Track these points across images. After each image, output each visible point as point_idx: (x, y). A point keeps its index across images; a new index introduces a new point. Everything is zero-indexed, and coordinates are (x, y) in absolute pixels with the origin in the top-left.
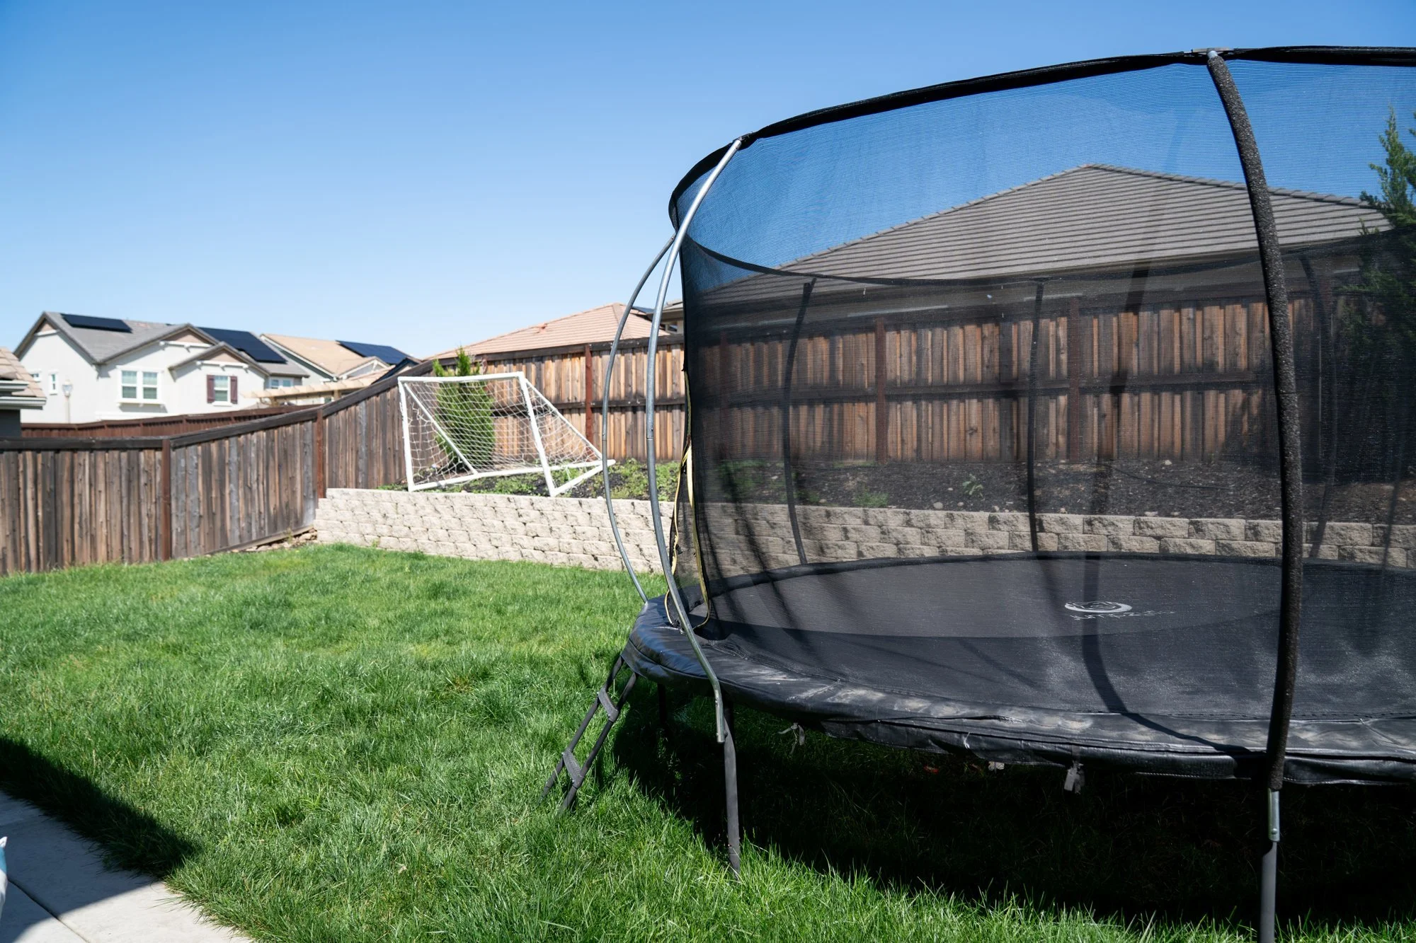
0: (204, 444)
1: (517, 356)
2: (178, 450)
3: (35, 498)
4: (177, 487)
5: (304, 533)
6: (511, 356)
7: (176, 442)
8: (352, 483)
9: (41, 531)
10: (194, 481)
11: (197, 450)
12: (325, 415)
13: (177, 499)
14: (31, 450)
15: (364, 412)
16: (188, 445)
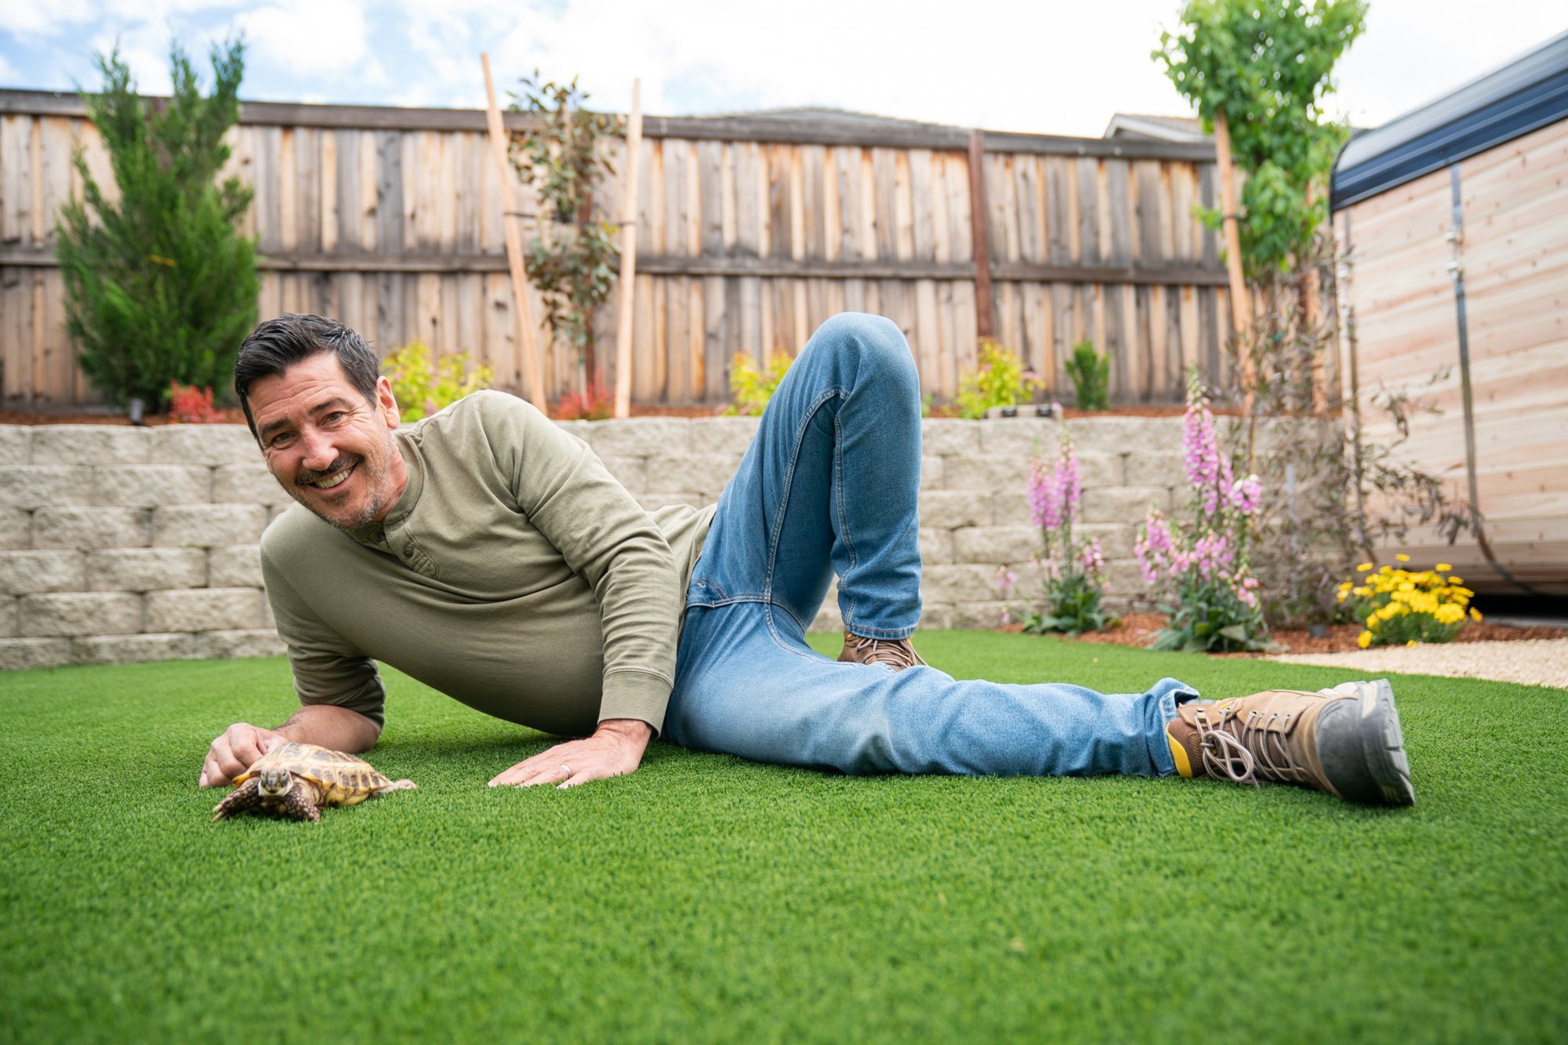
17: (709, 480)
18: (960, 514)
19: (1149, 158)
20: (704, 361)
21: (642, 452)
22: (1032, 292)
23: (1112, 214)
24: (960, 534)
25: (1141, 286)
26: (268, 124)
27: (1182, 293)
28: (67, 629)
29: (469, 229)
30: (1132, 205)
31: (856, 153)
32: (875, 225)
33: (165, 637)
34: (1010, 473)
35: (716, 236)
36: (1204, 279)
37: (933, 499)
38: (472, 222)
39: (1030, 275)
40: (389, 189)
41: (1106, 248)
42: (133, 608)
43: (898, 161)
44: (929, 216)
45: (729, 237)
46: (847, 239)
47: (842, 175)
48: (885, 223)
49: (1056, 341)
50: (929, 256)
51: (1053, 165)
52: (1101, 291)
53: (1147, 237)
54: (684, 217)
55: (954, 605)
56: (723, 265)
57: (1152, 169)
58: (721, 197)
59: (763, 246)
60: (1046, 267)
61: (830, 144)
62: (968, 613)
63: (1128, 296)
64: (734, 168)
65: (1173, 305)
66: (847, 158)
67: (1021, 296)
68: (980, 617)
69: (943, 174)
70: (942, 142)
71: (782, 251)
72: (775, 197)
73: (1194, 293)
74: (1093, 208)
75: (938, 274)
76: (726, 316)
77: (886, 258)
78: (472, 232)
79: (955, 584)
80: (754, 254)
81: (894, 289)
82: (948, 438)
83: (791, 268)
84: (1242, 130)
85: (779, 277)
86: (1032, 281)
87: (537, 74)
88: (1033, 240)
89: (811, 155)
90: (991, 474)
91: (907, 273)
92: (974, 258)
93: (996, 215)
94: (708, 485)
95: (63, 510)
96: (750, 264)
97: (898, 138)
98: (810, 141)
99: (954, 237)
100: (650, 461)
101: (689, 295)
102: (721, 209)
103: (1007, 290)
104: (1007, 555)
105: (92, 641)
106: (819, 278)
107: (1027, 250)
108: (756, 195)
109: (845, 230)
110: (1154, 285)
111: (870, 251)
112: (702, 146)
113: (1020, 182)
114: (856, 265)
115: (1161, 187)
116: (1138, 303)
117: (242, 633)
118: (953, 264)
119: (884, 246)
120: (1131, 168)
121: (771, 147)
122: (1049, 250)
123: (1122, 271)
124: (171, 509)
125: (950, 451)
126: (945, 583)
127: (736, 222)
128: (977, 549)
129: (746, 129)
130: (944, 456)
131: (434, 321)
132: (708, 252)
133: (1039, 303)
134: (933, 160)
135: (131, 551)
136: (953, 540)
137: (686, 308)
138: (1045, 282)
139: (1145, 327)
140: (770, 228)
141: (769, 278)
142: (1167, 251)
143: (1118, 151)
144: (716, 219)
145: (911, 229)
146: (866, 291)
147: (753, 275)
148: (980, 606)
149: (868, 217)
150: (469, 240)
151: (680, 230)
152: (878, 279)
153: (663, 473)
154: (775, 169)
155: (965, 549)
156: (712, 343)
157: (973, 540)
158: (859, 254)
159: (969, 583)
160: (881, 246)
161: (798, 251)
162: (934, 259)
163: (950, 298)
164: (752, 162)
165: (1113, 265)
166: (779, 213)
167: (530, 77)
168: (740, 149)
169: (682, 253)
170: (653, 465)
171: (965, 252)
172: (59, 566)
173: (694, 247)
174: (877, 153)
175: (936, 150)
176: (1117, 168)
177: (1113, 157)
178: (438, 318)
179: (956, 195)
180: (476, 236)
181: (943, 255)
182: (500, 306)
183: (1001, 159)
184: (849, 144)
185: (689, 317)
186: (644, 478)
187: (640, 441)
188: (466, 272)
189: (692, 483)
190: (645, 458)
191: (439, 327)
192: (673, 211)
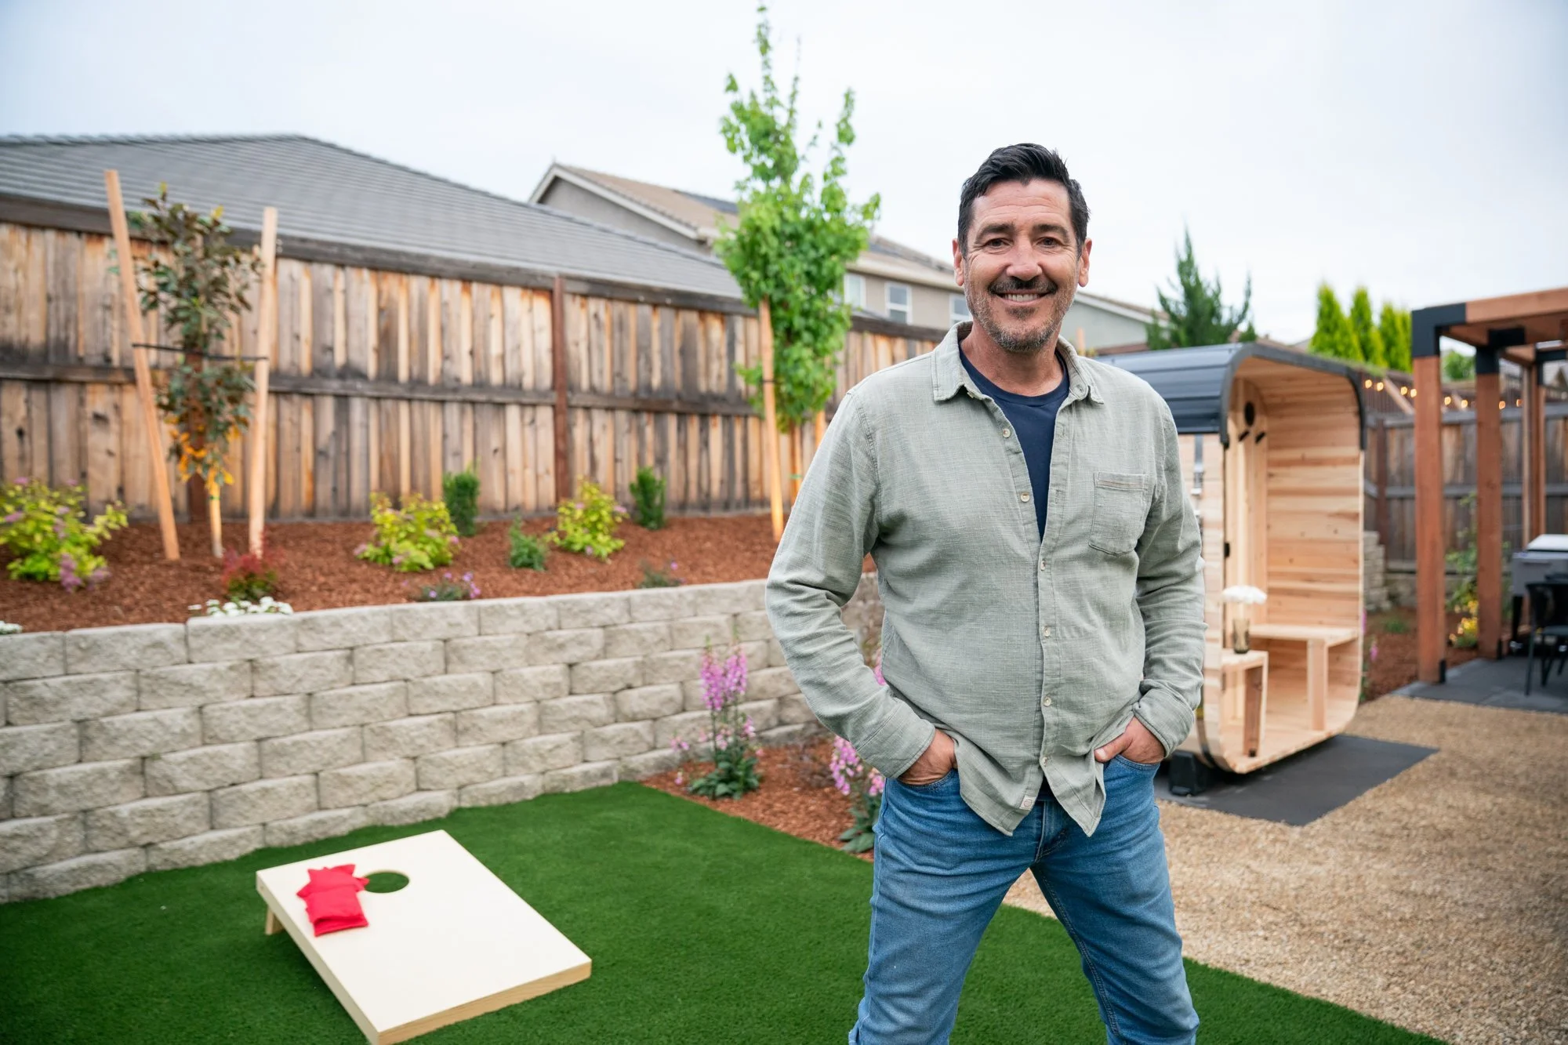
17: (414, 667)
18: (622, 679)
19: (690, 308)
20: (314, 477)
21: (349, 644)
22: (600, 418)
23: (662, 352)
24: (620, 696)
25: (681, 415)
27: (711, 421)
29: (62, 335)
30: (677, 345)
31: (457, 286)
32: (472, 353)
34: (656, 639)
35: (327, 357)
36: (727, 410)
37: (600, 668)
38: (66, 328)
39: (600, 403)
41: (656, 381)
43: (492, 295)
44: (518, 347)
45: (339, 359)
46: (448, 365)
47: (444, 305)
48: (480, 352)
49: (616, 460)
50: (517, 383)
51: (619, 307)
52: (652, 417)
53: (689, 375)
54: (298, 337)
55: (619, 759)
56: (335, 385)
57: (692, 317)
58: (333, 321)
59: (372, 369)
60: (611, 395)
61: (435, 275)
62: (631, 766)
63: (672, 422)
64: (345, 292)
65: (704, 429)
66: (451, 290)
67: (590, 419)
68: (642, 768)
69: (531, 310)
70: (533, 283)
71: (388, 374)
72: (383, 323)
73: (719, 420)
74: (649, 346)
75: (525, 400)
76: (336, 434)
77: (480, 383)
78: (67, 338)
79: (621, 742)
80: (361, 375)
81: (487, 412)
82: (608, 611)
83: (397, 391)
84: (781, 313)
85: (386, 398)
86: (599, 408)
87: (164, 198)
88: (601, 372)
89: (418, 283)
90: (642, 642)
91: (499, 399)
92: (553, 387)
93: (572, 349)
94: (412, 672)
96: (359, 385)
97: (496, 275)
98: (416, 271)
99: (537, 367)
100: (356, 651)
101: (300, 414)
102: (333, 331)
103: (580, 415)
104: (658, 711)
106: (422, 400)
107: (596, 381)
108: (366, 320)
109: (446, 357)
110: (690, 414)
111: (466, 377)
112: (315, 267)
113: (593, 323)
114: (455, 390)
115: (699, 331)
116: (679, 429)
118: (536, 390)
119: (480, 373)
120: (677, 315)
121: (381, 274)
122: (613, 381)
123: (669, 402)
125: (609, 622)
126: (614, 742)
127: (347, 344)
128: (636, 709)
129: (359, 256)
130: (604, 627)
132: (320, 372)
133: (604, 427)
134: (522, 296)
136: (615, 700)
137: (297, 425)
138: (610, 409)
139: (683, 446)
140: (378, 351)
141: (378, 399)
142: (703, 387)
143: (669, 301)
144: (328, 341)
145: (503, 358)
146: (462, 412)
147: (362, 396)
148: (641, 758)
149: (466, 346)
150: (62, 347)
151: (292, 350)
152: (473, 403)
153: (369, 663)
154: (385, 296)
155: (626, 709)
156: (321, 459)
157: (634, 700)
158: (458, 380)
159: (632, 740)
160: (476, 373)
161: (403, 374)
162: (521, 385)
163: (533, 421)
164: (363, 287)
165: (662, 397)
166: (386, 338)
167: (156, 197)
168: (352, 273)
169: (294, 373)
170: (360, 656)
171: (546, 381)
173: (306, 366)
174: (475, 287)
175: (525, 287)
176: (667, 314)
177: (666, 306)
178: (26, 429)
179: (541, 330)
180: (72, 342)
181: (528, 382)
182: (99, 419)
183: (578, 300)
184: (452, 278)
185: (300, 434)
186: (351, 668)
187: (348, 633)
188: (59, 381)
189: (399, 673)
190: (352, 649)
191: (26, 439)
192: (286, 331)
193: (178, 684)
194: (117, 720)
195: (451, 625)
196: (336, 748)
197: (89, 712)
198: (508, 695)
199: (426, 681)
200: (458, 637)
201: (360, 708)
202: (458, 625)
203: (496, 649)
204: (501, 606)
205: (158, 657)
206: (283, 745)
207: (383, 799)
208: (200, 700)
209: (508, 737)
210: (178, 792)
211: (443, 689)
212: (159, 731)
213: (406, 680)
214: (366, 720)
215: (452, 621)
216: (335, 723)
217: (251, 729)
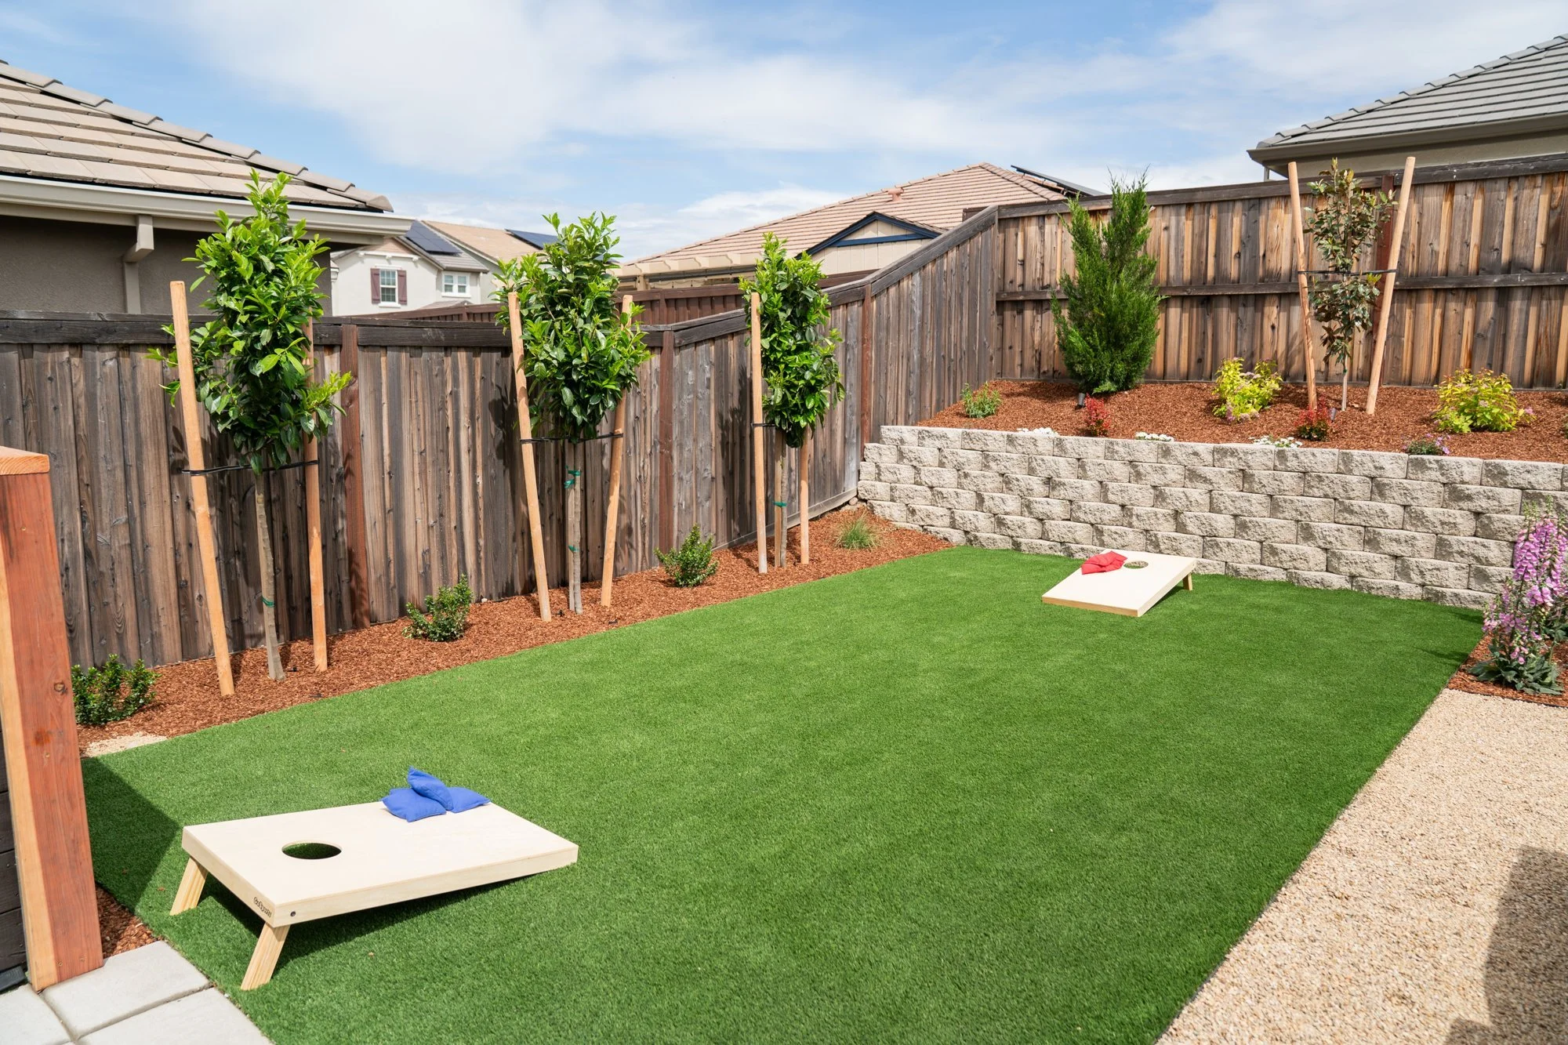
0: (718, 342)
1: (1199, 197)
2: (685, 352)
3: (472, 449)
4: (681, 423)
5: (844, 505)
6: (1186, 199)
7: (682, 337)
8: (901, 418)
9: (481, 514)
10: (704, 412)
11: (708, 352)
12: (874, 293)
13: (681, 446)
14: (466, 348)
15: (917, 291)
16: (697, 344)
26: (1178, 205)
28: (1010, 532)
33: (1048, 543)
35: (1494, 257)
40: (1250, 239)
42: (1038, 527)
45: (1505, 256)
54: (1467, 244)
56: (1496, 280)
58: (1502, 224)
59: (1537, 262)
64: (1516, 200)
71: (1556, 264)
72: (1552, 222)
76: (1495, 322)
80: (1528, 269)
83: (1560, 279)
85: (1551, 287)
95: (1014, 476)
96: (1521, 279)
101: (1464, 305)
102: (1501, 235)
105: (1019, 540)
108: (1535, 221)
112: (1488, 186)
117: (1080, 546)
121: (1555, 179)
124: (1057, 479)
127: (1513, 245)
131: (1273, 327)
132: (1485, 269)
135: (1038, 499)
137: (1458, 313)
141: (1538, 289)
144: (1495, 244)
147: (1524, 288)
151: (1461, 254)
154: (1557, 197)
156: (1480, 340)
164: (1536, 192)
166: (1554, 235)
168: (1525, 184)
169: (1461, 273)
172: (1009, 503)
173: (1472, 264)
178: (1276, 325)
185: (1460, 321)
188: (1296, 294)
191: (1275, 331)
192: (1457, 239)
193: (1200, 476)
194: (1167, 489)
195: (1376, 468)
196: (1274, 530)
197: (1158, 482)
198: (1413, 525)
199: (1347, 502)
200: (1381, 476)
201: (1297, 510)
202: (1382, 468)
203: (1407, 489)
204: (1422, 460)
205: (1195, 459)
206: (1245, 521)
207: (1295, 568)
208: (1211, 488)
209: (1399, 553)
210: (1186, 533)
211: (1356, 509)
212: (1184, 498)
213: (1335, 499)
214: (1299, 518)
215: (1377, 464)
216: (1280, 516)
217: (1231, 508)
